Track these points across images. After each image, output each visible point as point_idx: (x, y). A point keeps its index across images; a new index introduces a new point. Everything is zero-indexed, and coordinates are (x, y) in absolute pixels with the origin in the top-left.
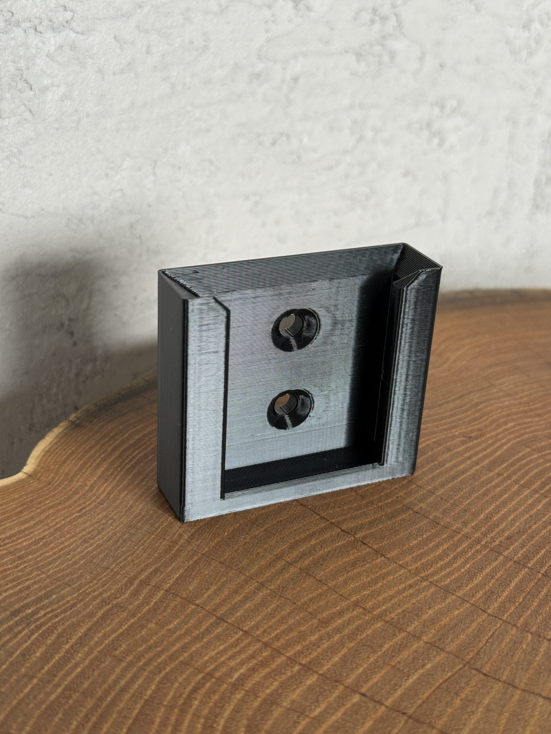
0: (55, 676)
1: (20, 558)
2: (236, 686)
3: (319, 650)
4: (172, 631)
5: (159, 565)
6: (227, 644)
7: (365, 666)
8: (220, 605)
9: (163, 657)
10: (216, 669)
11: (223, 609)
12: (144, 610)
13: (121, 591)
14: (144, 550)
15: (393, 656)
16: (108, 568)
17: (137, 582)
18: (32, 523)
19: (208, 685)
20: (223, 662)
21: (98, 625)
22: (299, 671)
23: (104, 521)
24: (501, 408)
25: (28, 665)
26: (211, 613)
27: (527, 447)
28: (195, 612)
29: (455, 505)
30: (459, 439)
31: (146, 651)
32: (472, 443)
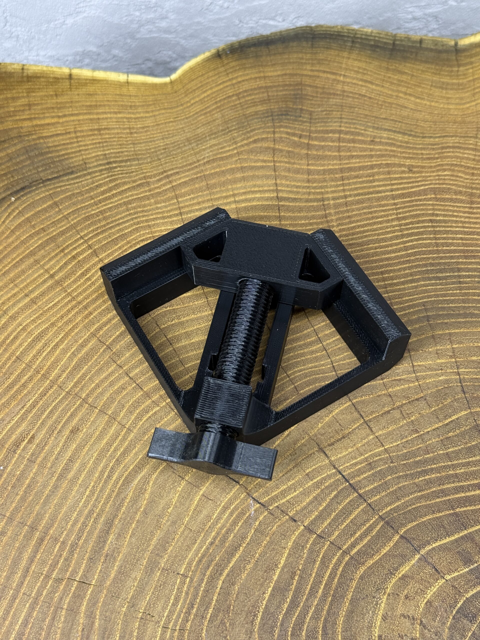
0: (101, 203)
1: (131, 133)
4: (158, 208)
5: (181, 170)
8: (187, 206)
9: (144, 219)
11: (186, 209)
12: (156, 191)
13: (155, 176)
14: (182, 158)
16: (160, 160)
17: (165, 174)
18: (151, 114)
21: (134, 188)
23: (180, 131)
24: (457, 157)
25: (95, 192)
26: (180, 208)
27: (435, 194)
28: (174, 204)
29: (348, 211)
30: (403, 169)
31: (140, 212)
32: (407, 175)
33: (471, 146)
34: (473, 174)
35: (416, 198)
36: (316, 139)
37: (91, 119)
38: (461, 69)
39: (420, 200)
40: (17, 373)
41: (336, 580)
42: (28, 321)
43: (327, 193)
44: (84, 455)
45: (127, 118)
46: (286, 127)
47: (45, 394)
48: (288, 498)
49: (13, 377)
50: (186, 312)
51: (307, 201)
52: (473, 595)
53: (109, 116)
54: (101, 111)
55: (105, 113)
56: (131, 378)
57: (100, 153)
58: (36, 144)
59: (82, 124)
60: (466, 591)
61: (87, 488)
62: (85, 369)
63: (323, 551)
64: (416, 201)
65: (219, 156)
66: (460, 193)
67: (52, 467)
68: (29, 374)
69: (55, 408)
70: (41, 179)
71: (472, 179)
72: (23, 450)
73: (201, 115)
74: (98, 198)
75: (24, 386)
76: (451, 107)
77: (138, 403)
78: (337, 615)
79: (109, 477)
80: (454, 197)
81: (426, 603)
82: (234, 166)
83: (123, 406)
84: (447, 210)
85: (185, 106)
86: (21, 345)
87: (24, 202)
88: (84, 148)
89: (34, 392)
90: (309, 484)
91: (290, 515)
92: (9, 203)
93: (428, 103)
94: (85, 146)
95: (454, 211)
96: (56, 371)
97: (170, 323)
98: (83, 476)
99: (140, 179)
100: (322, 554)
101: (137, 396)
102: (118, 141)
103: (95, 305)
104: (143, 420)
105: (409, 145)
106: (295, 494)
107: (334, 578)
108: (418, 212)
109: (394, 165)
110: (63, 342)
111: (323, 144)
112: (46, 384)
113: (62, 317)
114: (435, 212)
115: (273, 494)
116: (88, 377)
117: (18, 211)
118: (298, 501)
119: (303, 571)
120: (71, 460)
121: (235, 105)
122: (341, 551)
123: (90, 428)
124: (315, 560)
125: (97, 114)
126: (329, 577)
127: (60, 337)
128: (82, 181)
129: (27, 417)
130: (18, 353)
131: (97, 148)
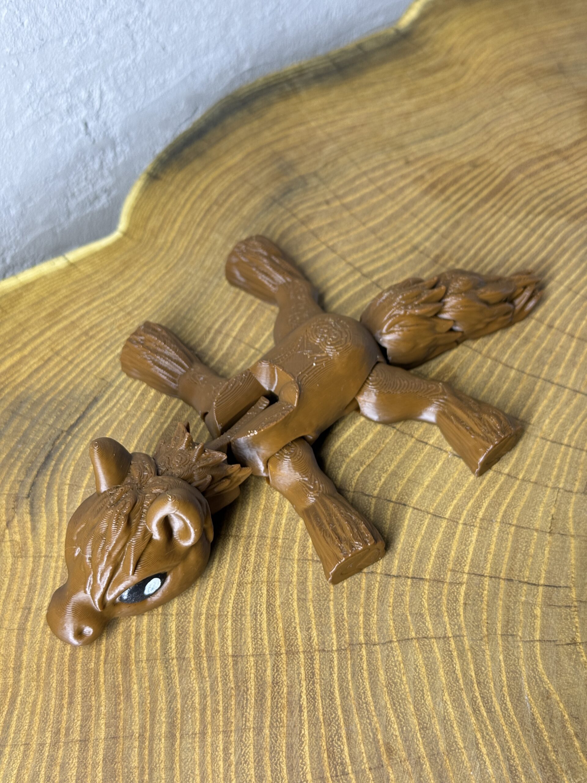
0: (165, 410)
1: (129, 314)
5: (227, 315)
14: (216, 302)
18: (133, 280)
23: (185, 277)
24: (507, 128)
25: (146, 402)
27: (522, 172)
29: (452, 242)
30: (465, 169)
32: (475, 173)
33: (511, 110)
34: (539, 133)
35: (507, 188)
36: (345, 195)
37: (65, 328)
38: (426, 49)
39: (514, 187)
40: (252, 675)
42: (206, 602)
43: (412, 238)
44: (434, 708)
45: (108, 301)
46: (302, 203)
47: (313, 674)
49: (252, 684)
50: (386, 459)
51: (400, 259)
53: (82, 312)
54: (67, 313)
55: (75, 312)
56: (398, 577)
57: (110, 358)
58: (18, 397)
59: (57, 340)
61: (477, 744)
62: (332, 607)
64: (510, 190)
66: (544, 157)
67: (410, 755)
68: (269, 664)
69: (342, 680)
70: (62, 432)
72: (353, 763)
73: (194, 247)
74: (157, 407)
75: (276, 683)
77: (435, 599)
79: (489, 711)
80: (542, 164)
83: (422, 615)
84: (550, 180)
85: (165, 248)
86: (223, 638)
87: (65, 471)
88: (84, 364)
89: (297, 681)
92: (46, 485)
94: (83, 361)
95: (556, 177)
96: (299, 635)
97: (380, 483)
98: (458, 735)
101: (427, 592)
102: (121, 331)
103: (271, 527)
104: (462, 613)
105: (447, 145)
108: (524, 199)
109: (453, 171)
110: (274, 596)
111: (358, 195)
112: (303, 660)
113: (244, 568)
114: (541, 189)
116: (345, 613)
117: (67, 487)
120: (424, 728)
121: (223, 215)
123: (407, 671)
125: (65, 318)
127: (265, 592)
128: (118, 402)
129: (318, 719)
130: (230, 651)
131: (100, 355)
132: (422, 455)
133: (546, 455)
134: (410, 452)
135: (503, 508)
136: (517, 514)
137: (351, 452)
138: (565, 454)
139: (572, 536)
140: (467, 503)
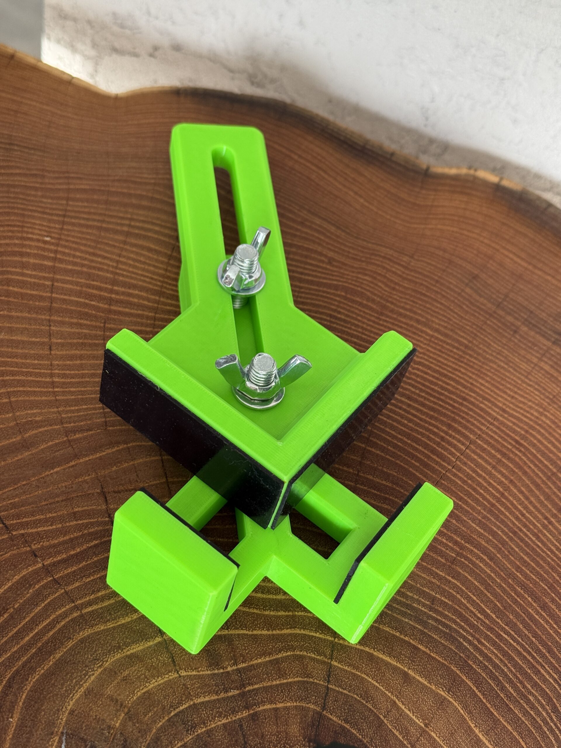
2: (22, 238)
3: (71, 259)
4: (41, 202)
6: (49, 225)
7: (74, 279)
8: (75, 212)
9: (22, 206)
10: (28, 227)
11: (73, 214)
12: (49, 186)
13: (54, 172)
15: (90, 288)
16: (68, 160)
17: (66, 175)
18: (80, 118)
19: (16, 229)
20: (35, 228)
21: (25, 175)
22: (50, 257)
24: (384, 268)
26: (66, 210)
27: (346, 293)
28: (62, 204)
30: (323, 258)
31: (20, 199)
32: (324, 265)
33: (404, 264)
34: (394, 289)
35: (325, 289)
38: (424, 192)
39: (328, 293)
41: (51, 633)
45: (52, 112)
48: (39, 529)
52: (203, 703)
57: (6, 132)
60: (198, 696)
63: (52, 597)
64: (324, 292)
65: (133, 179)
66: (373, 301)
71: (391, 293)
73: (133, 137)
76: (398, 221)
78: (33, 670)
80: (365, 302)
81: (144, 693)
82: (144, 193)
84: (352, 312)
85: (120, 123)
90: (71, 524)
91: (33, 547)
93: (375, 210)
95: (358, 315)
99: (37, 170)
100: (49, 600)
105: (339, 240)
106: (50, 528)
107: (49, 630)
108: (321, 303)
109: (316, 252)
114: (339, 309)
115: (25, 520)
118: (49, 537)
119: (18, 611)
122: (73, 605)
124: (37, 604)
126: (45, 627)
132: (38, 327)
133: (86, 398)
134: (35, 320)
135: (21, 389)
136: (20, 399)
137: (14, 287)
138: (95, 409)
139: (23, 437)
140: (12, 367)
